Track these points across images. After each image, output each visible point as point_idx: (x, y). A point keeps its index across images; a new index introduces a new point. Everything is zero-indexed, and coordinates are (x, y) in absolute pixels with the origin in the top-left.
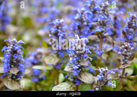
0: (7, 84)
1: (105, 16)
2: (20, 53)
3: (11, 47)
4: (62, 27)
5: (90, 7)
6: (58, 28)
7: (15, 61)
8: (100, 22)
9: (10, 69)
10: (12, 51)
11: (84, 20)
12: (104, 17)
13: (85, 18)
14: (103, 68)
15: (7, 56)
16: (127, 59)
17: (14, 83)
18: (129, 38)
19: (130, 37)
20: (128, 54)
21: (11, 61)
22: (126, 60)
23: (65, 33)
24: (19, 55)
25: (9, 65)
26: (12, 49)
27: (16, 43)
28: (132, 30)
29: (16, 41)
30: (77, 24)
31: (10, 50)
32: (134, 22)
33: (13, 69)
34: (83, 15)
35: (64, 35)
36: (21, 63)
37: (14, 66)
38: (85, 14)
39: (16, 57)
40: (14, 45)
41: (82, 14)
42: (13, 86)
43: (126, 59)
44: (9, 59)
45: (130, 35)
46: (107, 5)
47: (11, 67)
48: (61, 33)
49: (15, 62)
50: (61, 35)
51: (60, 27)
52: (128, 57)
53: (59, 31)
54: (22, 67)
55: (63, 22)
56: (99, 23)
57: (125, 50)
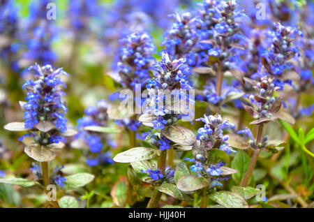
0: (30, 151)
1: (227, 26)
2: (58, 93)
3: (40, 81)
4: (143, 47)
5: (204, 16)
6: (135, 48)
7: (46, 107)
8: (217, 38)
9: (37, 124)
10: (42, 89)
11: (188, 35)
12: (225, 28)
13: (190, 32)
14: (211, 116)
15: (33, 96)
16: (265, 109)
17: (43, 150)
18: (275, 73)
19: (277, 70)
20: (268, 98)
21: (39, 107)
22: (264, 111)
23: (148, 60)
24: (56, 96)
25: (35, 114)
26: (42, 84)
27: (51, 73)
28: (280, 56)
29: (51, 70)
30: (174, 42)
31: (38, 86)
32: (285, 42)
33: (43, 124)
34: (186, 26)
35: (147, 63)
36: (60, 112)
37: (46, 119)
38: (190, 25)
39: (49, 100)
40: (46, 76)
41: (184, 23)
42: (40, 155)
43: (263, 108)
44: (35, 103)
45: (277, 66)
46: (233, 6)
47: (39, 120)
48: (140, 59)
49: (48, 109)
50: (141, 62)
51: (139, 49)
52: (268, 104)
53: (138, 54)
54: (61, 120)
55: (145, 39)
56: (215, 41)
57: (262, 90)
